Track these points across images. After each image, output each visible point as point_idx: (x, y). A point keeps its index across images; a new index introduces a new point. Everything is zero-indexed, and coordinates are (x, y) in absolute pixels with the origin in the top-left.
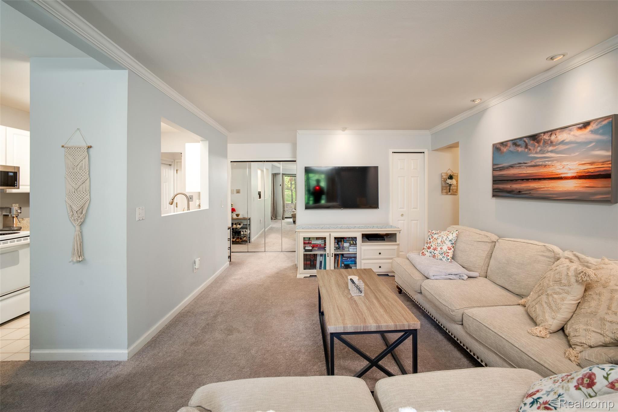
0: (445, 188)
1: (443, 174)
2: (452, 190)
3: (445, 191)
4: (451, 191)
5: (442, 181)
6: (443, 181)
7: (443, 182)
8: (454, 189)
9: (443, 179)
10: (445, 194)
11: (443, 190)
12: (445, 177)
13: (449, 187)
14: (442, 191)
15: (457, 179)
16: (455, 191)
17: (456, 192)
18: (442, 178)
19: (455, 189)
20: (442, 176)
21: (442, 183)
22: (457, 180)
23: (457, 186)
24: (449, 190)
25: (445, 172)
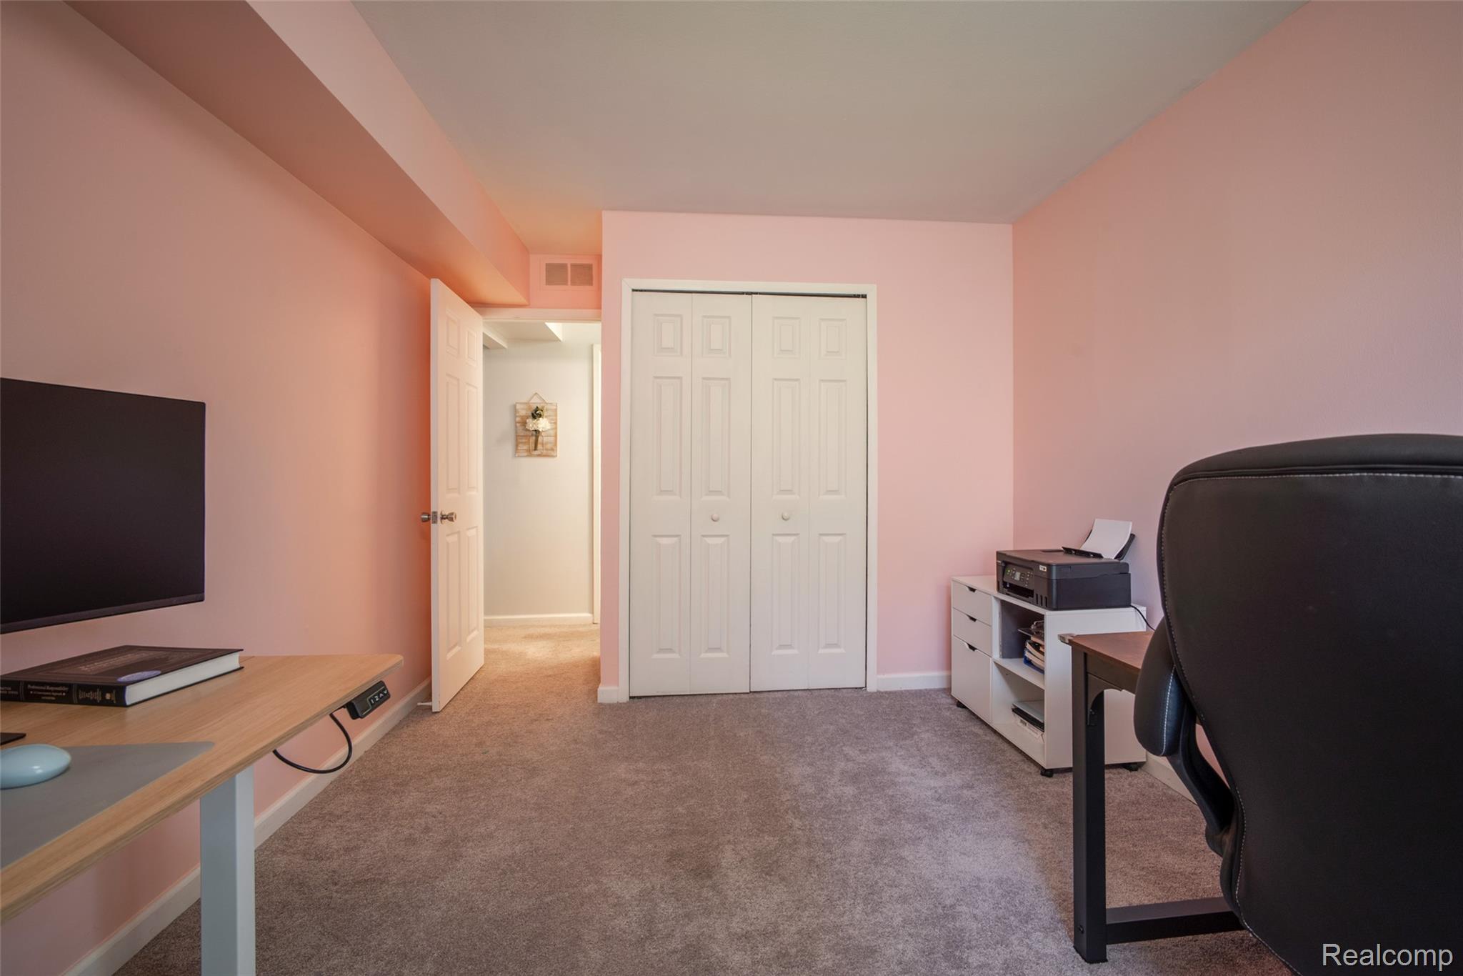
0: (524, 441)
1: (518, 407)
2: (543, 444)
3: (525, 447)
4: (539, 447)
5: (516, 423)
6: (519, 423)
7: (518, 425)
8: (547, 443)
9: (518, 419)
10: (526, 454)
11: (520, 445)
12: (523, 413)
13: (534, 438)
14: (517, 446)
15: (554, 418)
16: (549, 446)
17: (552, 450)
18: (516, 417)
19: (551, 443)
20: (515, 411)
21: (516, 427)
22: (556, 419)
23: (556, 436)
24: (534, 446)
25: (525, 400)
